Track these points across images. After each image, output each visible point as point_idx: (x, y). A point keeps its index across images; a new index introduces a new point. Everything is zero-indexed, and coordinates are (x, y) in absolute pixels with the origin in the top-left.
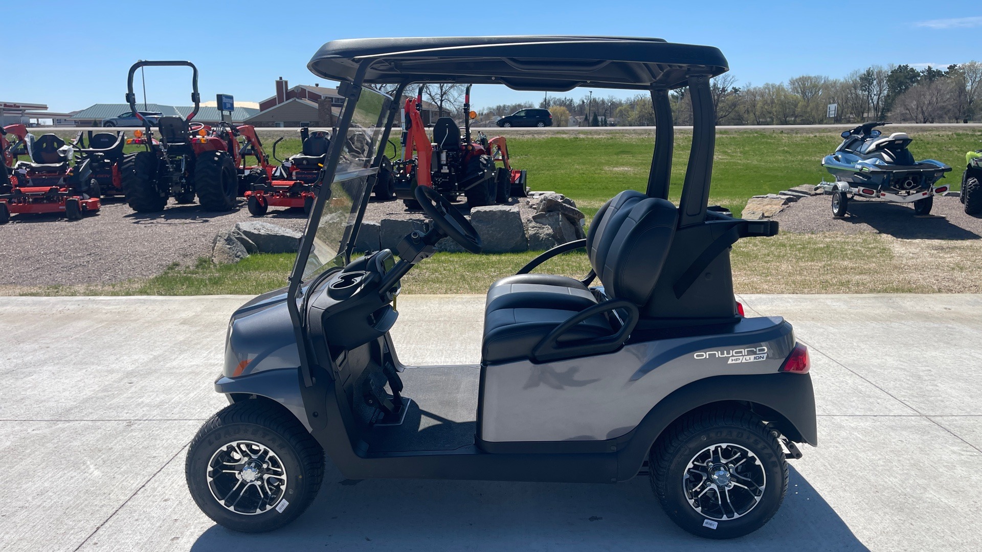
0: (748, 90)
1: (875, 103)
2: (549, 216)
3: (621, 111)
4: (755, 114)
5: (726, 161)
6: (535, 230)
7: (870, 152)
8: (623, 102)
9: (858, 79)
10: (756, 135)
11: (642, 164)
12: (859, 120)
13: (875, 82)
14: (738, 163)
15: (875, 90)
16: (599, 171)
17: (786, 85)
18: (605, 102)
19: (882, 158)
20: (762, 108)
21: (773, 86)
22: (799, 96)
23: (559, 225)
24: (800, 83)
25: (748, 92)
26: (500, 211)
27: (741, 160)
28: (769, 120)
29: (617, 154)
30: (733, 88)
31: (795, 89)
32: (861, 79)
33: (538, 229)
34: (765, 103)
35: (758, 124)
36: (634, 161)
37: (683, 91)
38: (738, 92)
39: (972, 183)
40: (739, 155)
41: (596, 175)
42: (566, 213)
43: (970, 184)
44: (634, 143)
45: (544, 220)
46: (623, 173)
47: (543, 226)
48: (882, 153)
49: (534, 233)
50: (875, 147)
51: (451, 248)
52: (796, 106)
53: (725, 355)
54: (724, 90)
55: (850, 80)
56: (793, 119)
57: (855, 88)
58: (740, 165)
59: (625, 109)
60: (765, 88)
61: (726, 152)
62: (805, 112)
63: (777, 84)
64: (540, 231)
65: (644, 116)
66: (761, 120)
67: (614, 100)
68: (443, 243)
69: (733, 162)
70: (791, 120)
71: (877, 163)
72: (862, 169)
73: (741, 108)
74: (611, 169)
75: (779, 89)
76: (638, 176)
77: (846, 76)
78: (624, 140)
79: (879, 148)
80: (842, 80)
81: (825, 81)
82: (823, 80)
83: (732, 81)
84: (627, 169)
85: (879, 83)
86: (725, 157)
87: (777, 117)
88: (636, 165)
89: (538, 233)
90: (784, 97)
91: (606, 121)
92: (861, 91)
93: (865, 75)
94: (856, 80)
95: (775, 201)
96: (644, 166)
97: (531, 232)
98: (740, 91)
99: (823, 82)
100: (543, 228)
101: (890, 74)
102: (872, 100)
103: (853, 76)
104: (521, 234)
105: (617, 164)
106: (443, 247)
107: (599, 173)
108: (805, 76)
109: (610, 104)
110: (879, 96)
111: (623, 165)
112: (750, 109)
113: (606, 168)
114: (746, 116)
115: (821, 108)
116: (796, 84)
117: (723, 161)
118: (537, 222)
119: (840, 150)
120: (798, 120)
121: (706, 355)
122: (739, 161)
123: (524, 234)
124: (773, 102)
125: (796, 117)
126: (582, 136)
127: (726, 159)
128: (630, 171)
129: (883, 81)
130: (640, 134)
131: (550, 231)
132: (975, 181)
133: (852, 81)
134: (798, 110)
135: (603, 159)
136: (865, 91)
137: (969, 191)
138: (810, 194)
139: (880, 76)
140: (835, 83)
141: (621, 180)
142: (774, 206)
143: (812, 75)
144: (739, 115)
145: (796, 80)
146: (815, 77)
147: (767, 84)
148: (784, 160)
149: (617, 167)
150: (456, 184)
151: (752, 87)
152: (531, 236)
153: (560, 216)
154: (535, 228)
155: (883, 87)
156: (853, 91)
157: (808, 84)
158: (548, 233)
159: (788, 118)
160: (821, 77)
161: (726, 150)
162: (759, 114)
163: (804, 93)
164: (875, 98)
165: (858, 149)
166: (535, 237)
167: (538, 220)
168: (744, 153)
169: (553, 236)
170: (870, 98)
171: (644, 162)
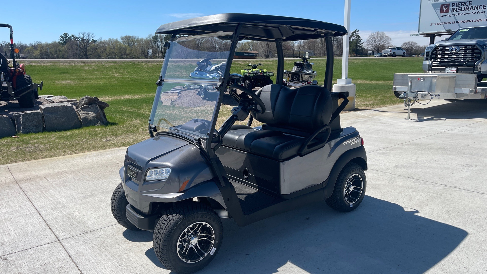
0: (101, 41)
1: (161, 49)
2: (91, 107)
3: (28, 50)
4: (106, 54)
5: (121, 77)
6: (84, 115)
7: (212, 71)
8: (27, 45)
9: (152, 38)
10: (131, 64)
11: (77, 79)
12: (155, 57)
13: (159, 40)
14: (127, 77)
15: (160, 44)
16: (53, 84)
17: (119, 39)
18: (16, 45)
19: (219, 73)
20: (109, 50)
21: (113, 40)
22: (126, 45)
23: (99, 111)
24: (126, 39)
25: (101, 42)
26: (62, 106)
27: (128, 76)
28: (113, 56)
29: (60, 74)
30: (92, 40)
31: (123, 41)
32: (153, 38)
33: (86, 114)
34: (111, 48)
35: (109, 58)
36: (71, 77)
37: (65, 40)
38: (96, 42)
39: (248, 82)
40: (126, 73)
41: (52, 86)
42: (100, 104)
43: (247, 83)
44: (68, 68)
45: (88, 109)
46: (69, 85)
47: (89, 113)
48: (218, 71)
49: (84, 116)
50: (214, 68)
51: (33, 130)
52: (126, 50)
53: (351, 142)
54: (88, 41)
55: (148, 39)
56: (125, 56)
57: (151, 42)
58: (129, 78)
59: (31, 49)
60: (109, 41)
61: (119, 72)
62: (131, 53)
63: (115, 39)
64: (88, 115)
65: (43, 53)
66: (110, 56)
67: (22, 44)
68: (28, 128)
69: (125, 77)
70: (125, 57)
71: (217, 75)
72: (213, 78)
73: (99, 51)
74: (60, 82)
75: (117, 42)
76: (78, 86)
77: (146, 37)
78: (61, 66)
79: (216, 69)
80: (145, 38)
81: (137, 39)
82: (136, 38)
83: (92, 36)
84: (69, 82)
85: (161, 41)
86: (120, 75)
87: (118, 55)
88: (74, 79)
89: (86, 117)
90: (119, 45)
91: (20, 56)
92: (154, 44)
93: (154, 36)
94: (151, 39)
95: (174, 94)
96: (79, 80)
97: (82, 116)
98: (97, 42)
99: (136, 39)
100: (89, 114)
101: (165, 37)
102: (159, 48)
103: (149, 36)
104: (77, 118)
105: (63, 80)
106: (28, 130)
107: (54, 85)
108: (127, 35)
109: (19, 46)
110: (162, 46)
111: (66, 80)
112: (103, 51)
113: (57, 82)
114: (102, 54)
115: (138, 51)
116: (124, 39)
117: (120, 77)
118: (84, 111)
119: (197, 70)
120: (128, 57)
121: (346, 143)
122: (128, 77)
123: (78, 118)
124: (114, 48)
125: (127, 55)
126: (34, 64)
127: (121, 76)
128: (72, 83)
129: (163, 40)
130: (70, 63)
131: (94, 115)
132: (249, 82)
133: (149, 39)
134: (127, 52)
135: (53, 77)
136: (156, 44)
137: (247, 86)
138: (182, 90)
139: (161, 38)
140: (142, 40)
141: (69, 88)
142: (174, 96)
143: (131, 35)
144: (98, 54)
145: (124, 37)
146: (132, 36)
147: (110, 39)
148: (148, 75)
149: (63, 81)
150: (13, 93)
151: (103, 40)
152: (83, 119)
153: (98, 106)
154: (84, 114)
155: (163, 43)
156: (151, 44)
157: (130, 40)
158: (93, 116)
159: (123, 56)
160: (135, 36)
161: (119, 71)
162: (109, 53)
163: (128, 43)
164: (160, 47)
165: (206, 69)
166: (85, 119)
167: (85, 110)
168: (129, 72)
169: (96, 117)
170: (158, 47)
171: (78, 78)
